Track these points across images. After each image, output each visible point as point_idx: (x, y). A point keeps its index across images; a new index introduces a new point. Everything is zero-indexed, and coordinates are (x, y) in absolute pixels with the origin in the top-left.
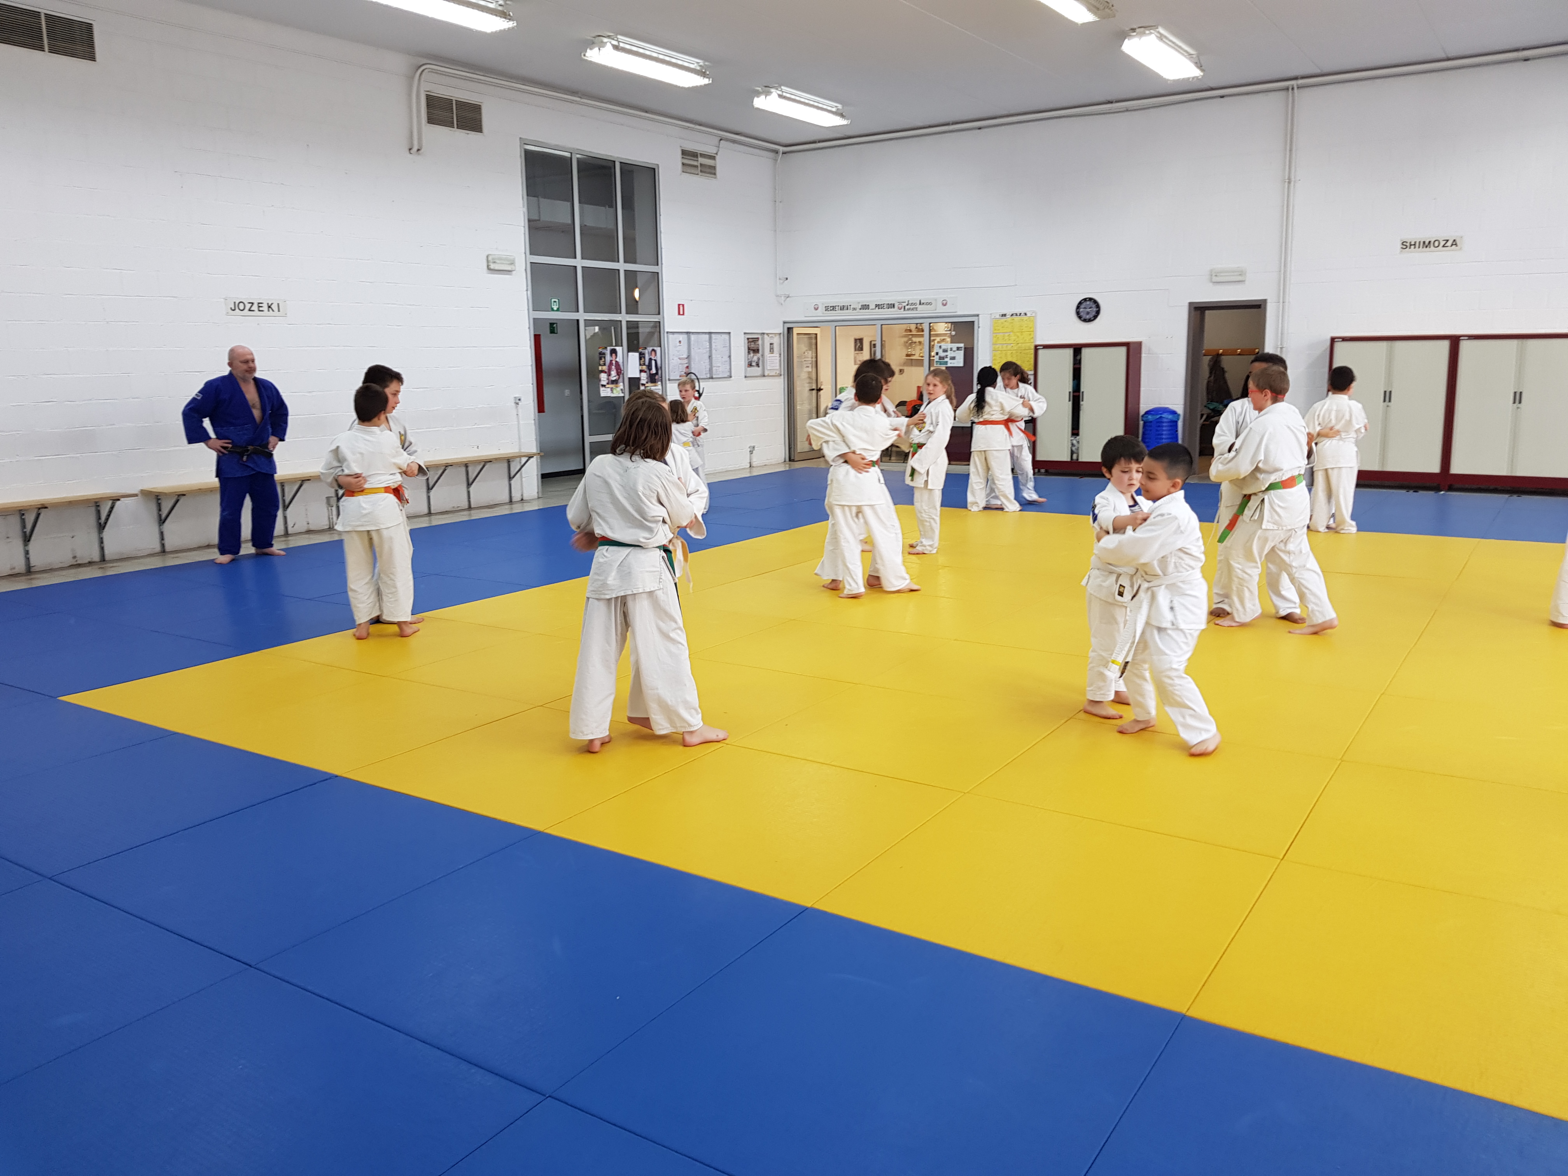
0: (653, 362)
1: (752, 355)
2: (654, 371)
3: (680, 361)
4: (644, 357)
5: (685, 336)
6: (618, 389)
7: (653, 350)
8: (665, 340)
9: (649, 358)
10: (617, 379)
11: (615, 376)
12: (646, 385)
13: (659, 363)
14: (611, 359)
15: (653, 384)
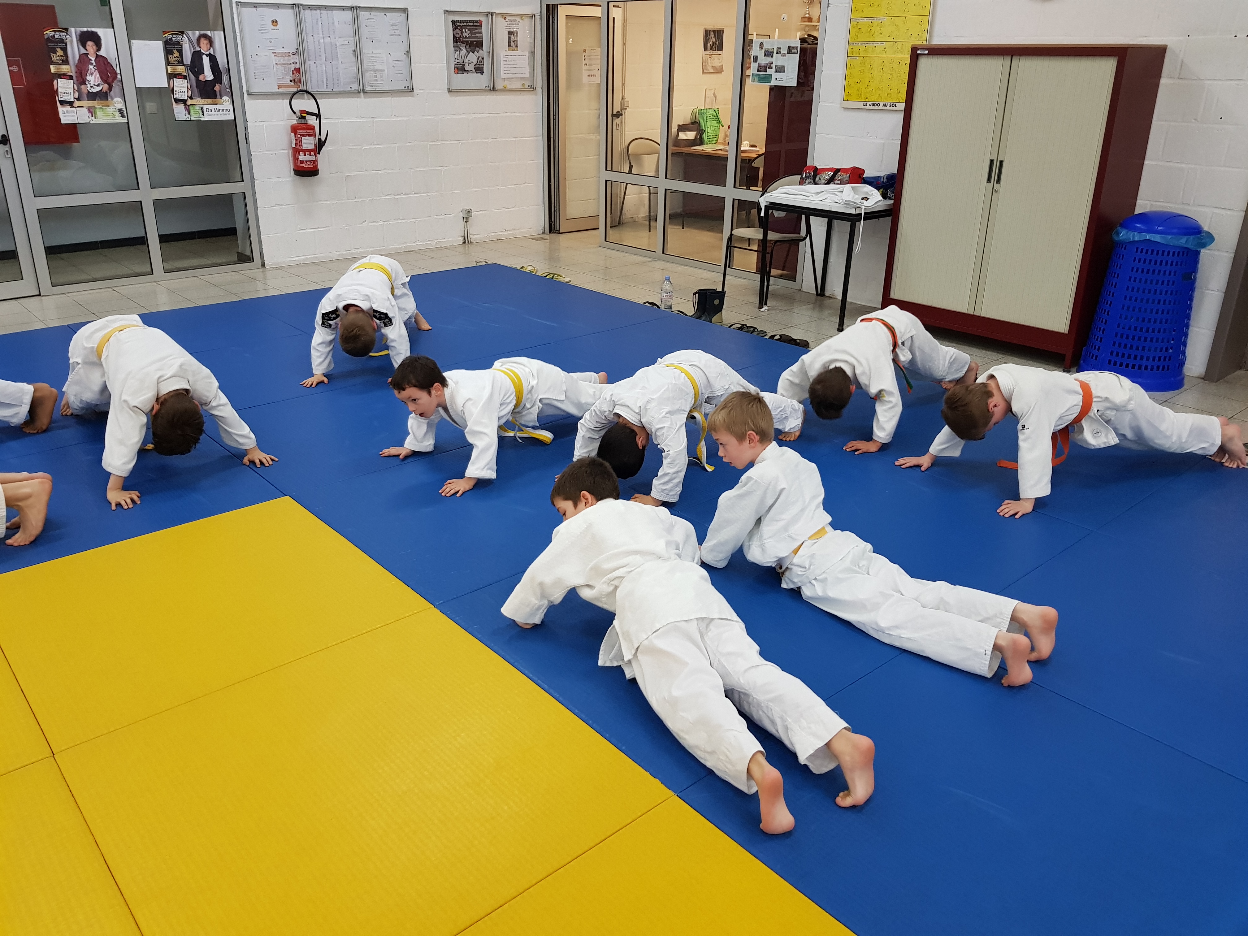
0: (206, 61)
1: (464, 51)
2: (208, 74)
3: (274, 59)
4: (180, 51)
5: (290, 12)
6: (111, 109)
7: (205, 36)
8: (233, 18)
9: (193, 51)
10: (104, 90)
11: (98, 85)
12: (190, 102)
13: (221, 61)
14: (83, 51)
15: (209, 101)
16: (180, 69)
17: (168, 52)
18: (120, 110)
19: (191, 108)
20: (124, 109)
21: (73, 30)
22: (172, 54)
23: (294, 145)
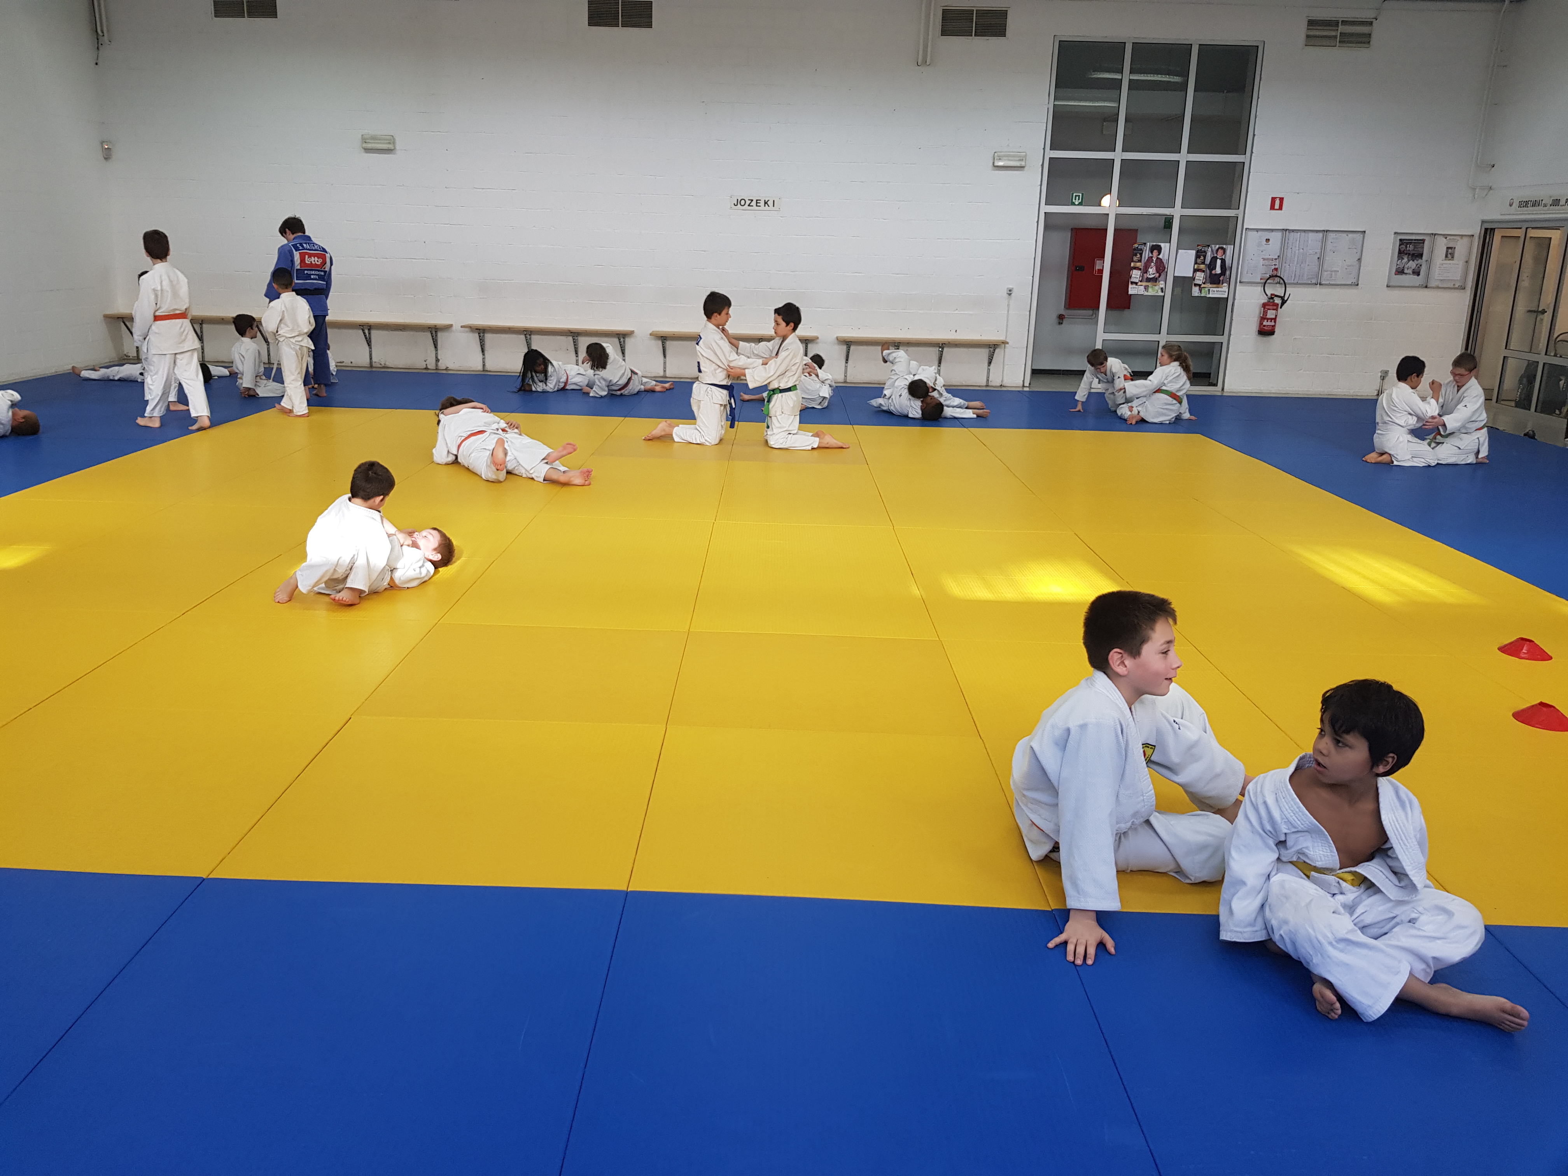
0: (1219, 262)
1: (1406, 260)
2: (1218, 270)
3: (1262, 263)
4: (1205, 256)
5: (1280, 234)
6: (1157, 288)
7: (1222, 248)
8: (1241, 238)
9: (1212, 256)
10: (1156, 277)
11: (1154, 274)
12: (1203, 286)
13: (1228, 263)
14: (1150, 255)
15: (1215, 286)
16: (1202, 266)
17: (1197, 256)
18: (1162, 288)
19: (1203, 289)
20: (1164, 288)
21: (1148, 244)
22: (1200, 257)
23: (1262, 315)
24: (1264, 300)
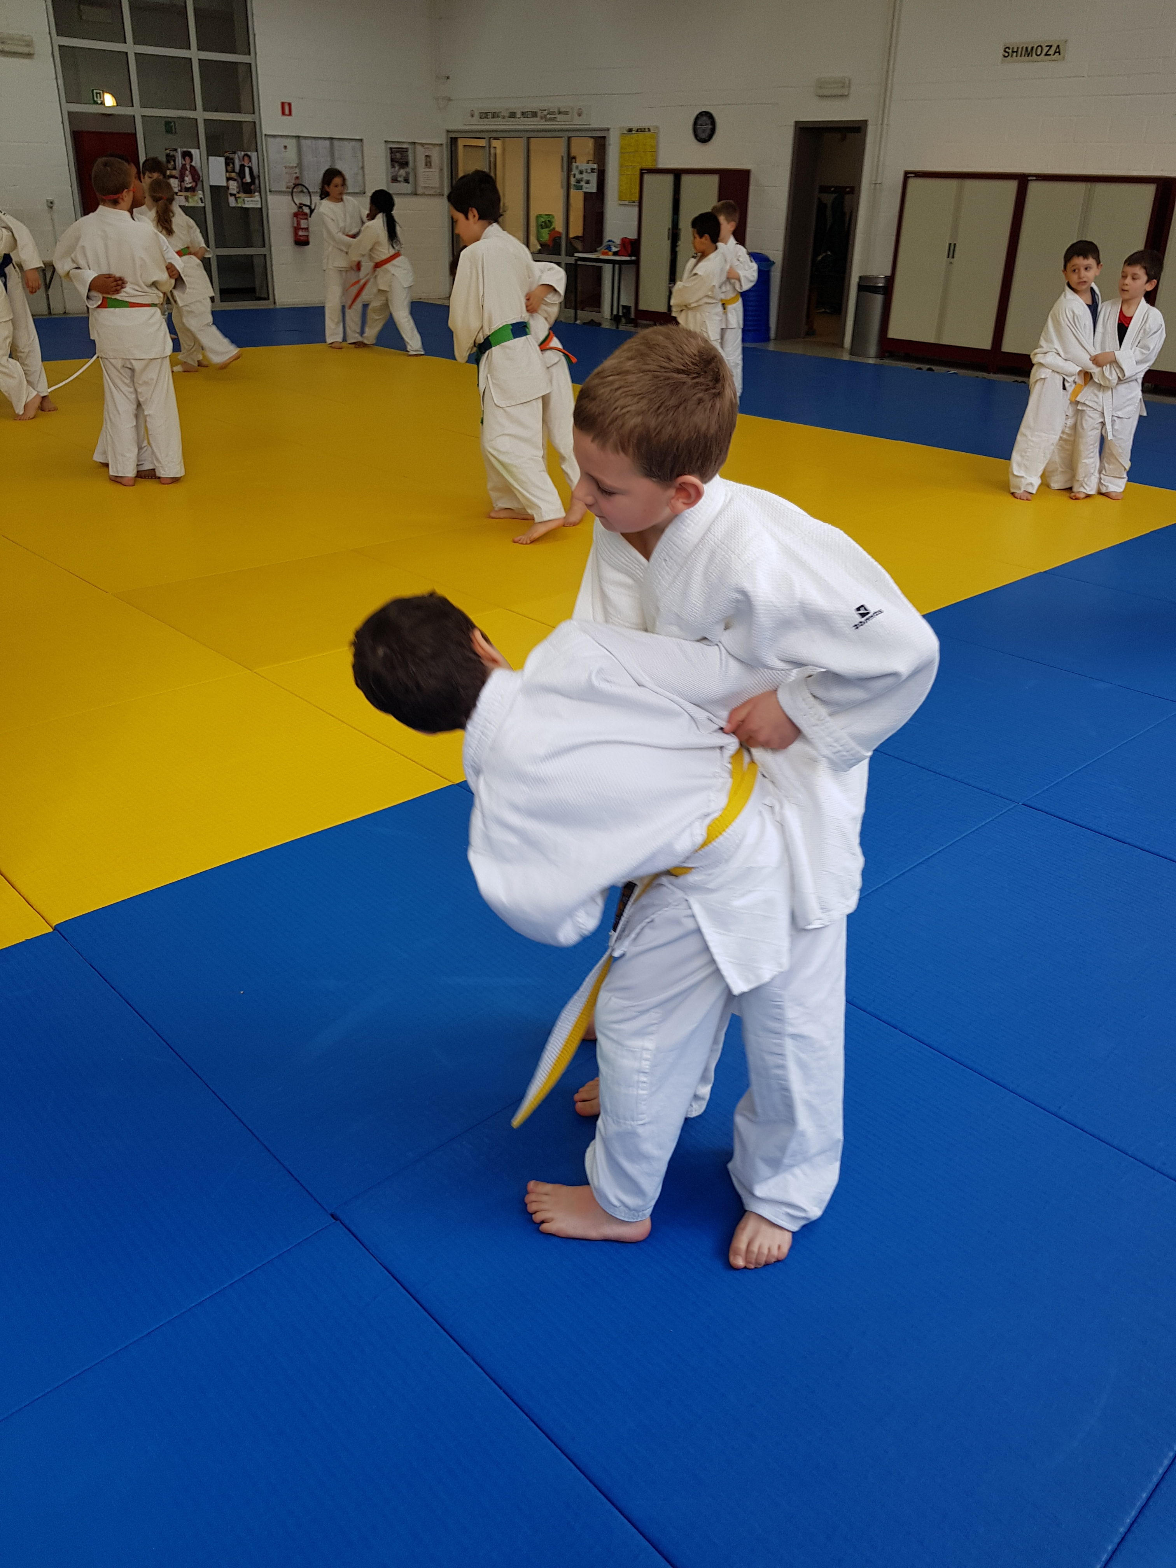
0: (247, 170)
1: (397, 168)
2: (248, 179)
3: (285, 170)
4: (233, 164)
5: (294, 141)
6: (196, 198)
7: (247, 155)
8: (262, 144)
9: (240, 164)
10: (193, 186)
11: (190, 183)
12: (238, 195)
13: (255, 170)
14: (184, 162)
15: (248, 195)
23: (295, 225)
24: (295, 209)
